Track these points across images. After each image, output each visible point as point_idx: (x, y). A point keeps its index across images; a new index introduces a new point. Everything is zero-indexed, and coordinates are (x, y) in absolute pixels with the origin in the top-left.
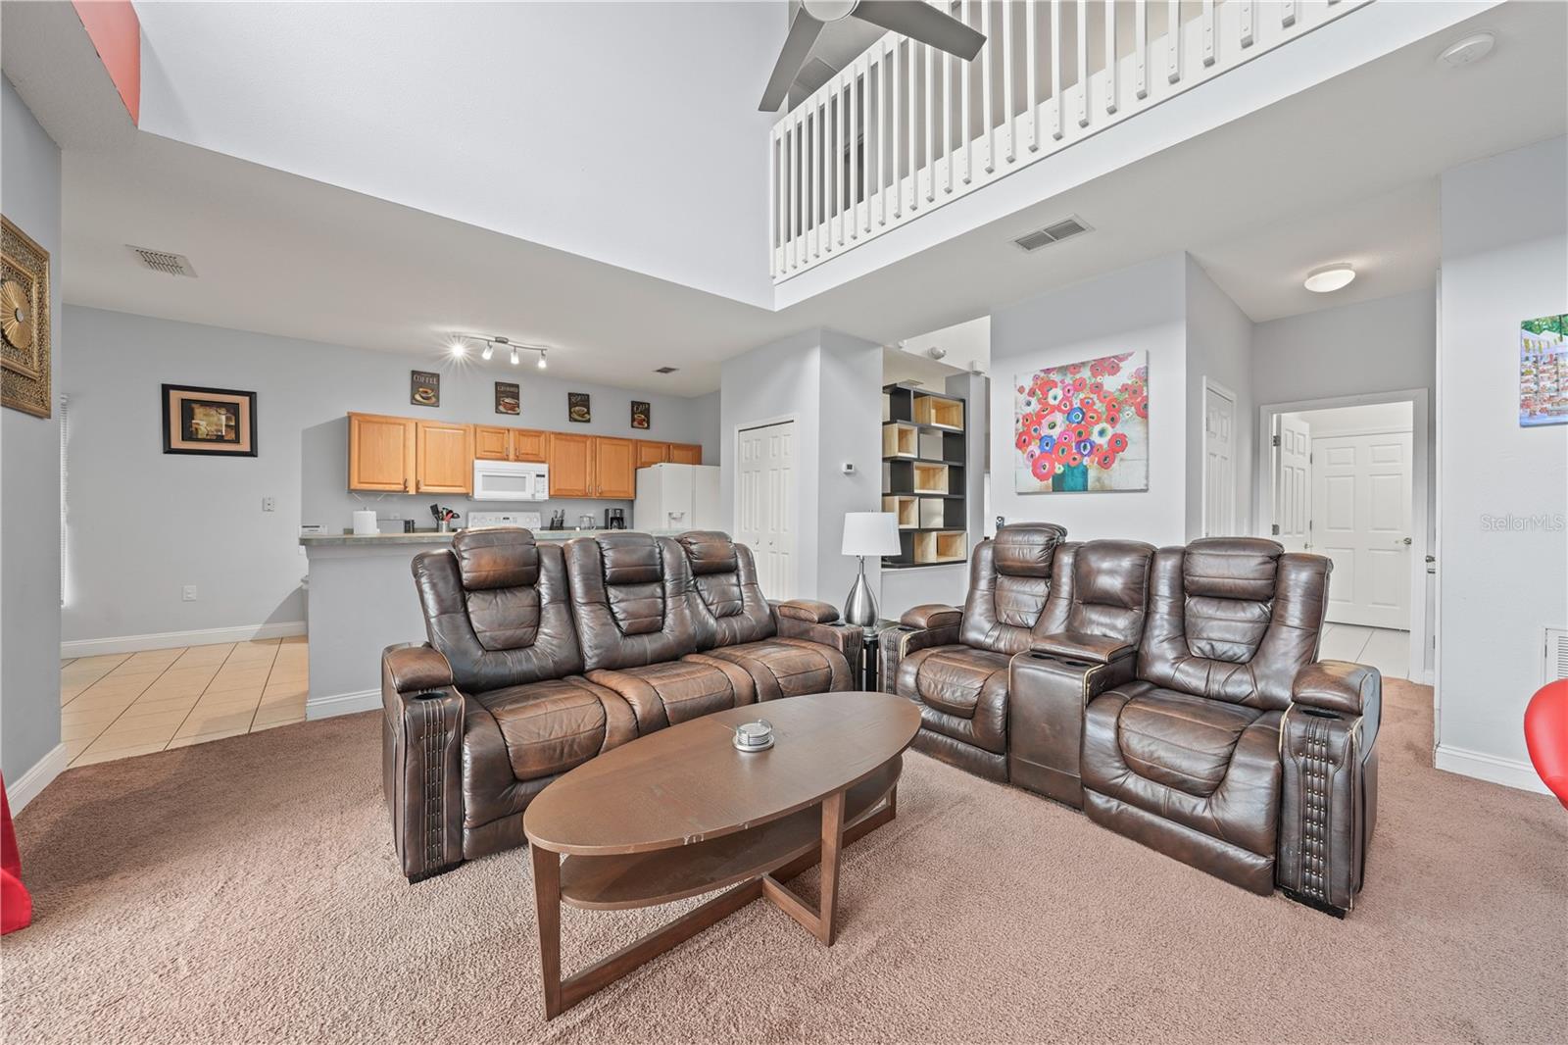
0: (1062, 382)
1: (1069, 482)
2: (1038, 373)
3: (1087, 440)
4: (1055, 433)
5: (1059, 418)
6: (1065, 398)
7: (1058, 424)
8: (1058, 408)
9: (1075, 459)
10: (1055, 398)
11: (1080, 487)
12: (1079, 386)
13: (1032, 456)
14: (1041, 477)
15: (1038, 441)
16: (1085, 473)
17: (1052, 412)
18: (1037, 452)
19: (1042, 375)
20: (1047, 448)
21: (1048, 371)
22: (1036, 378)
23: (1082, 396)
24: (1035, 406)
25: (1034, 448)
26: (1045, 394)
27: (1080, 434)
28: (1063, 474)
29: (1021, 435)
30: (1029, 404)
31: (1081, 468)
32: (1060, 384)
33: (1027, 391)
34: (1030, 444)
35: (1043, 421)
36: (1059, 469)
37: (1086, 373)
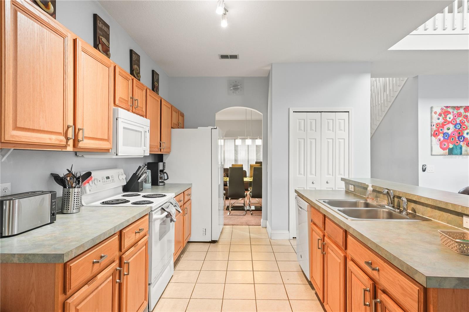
0: (453, 112)
1: (455, 151)
2: (443, 107)
3: (462, 136)
4: (450, 132)
5: (451, 126)
6: (454, 119)
7: (451, 128)
8: (451, 122)
9: (457, 142)
10: (450, 118)
11: (459, 152)
12: (459, 115)
13: (440, 140)
14: (444, 149)
15: (442, 135)
16: (461, 148)
17: (448, 123)
18: (442, 139)
19: (445, 108)
20: (446, 138)
21: (447, 107)
22: (442, 109)
23: (460, 119)
24: (441, 121)
25: (441, 136)
26: (446, 116)
27: (459, 133)
28: (452, 149)
29: (435, 131)
30: (439, 119)
31: (460, 146)
32: (452, 113)
33: (438, 114)
34: (439, 135)
35: (445, 127)
36: (451, 146)
37: (462, 111)
